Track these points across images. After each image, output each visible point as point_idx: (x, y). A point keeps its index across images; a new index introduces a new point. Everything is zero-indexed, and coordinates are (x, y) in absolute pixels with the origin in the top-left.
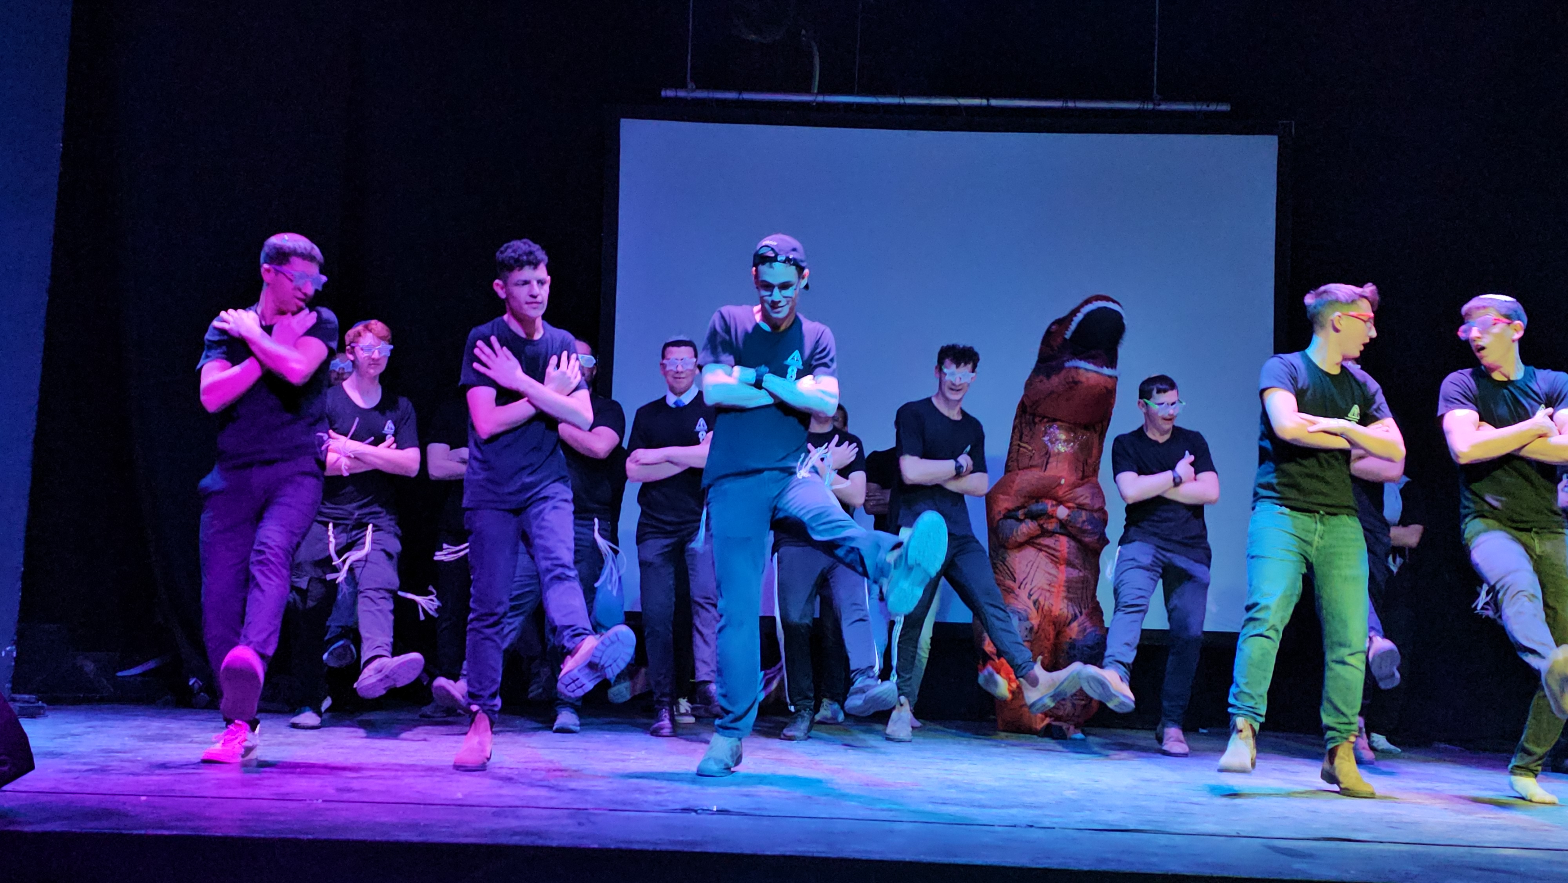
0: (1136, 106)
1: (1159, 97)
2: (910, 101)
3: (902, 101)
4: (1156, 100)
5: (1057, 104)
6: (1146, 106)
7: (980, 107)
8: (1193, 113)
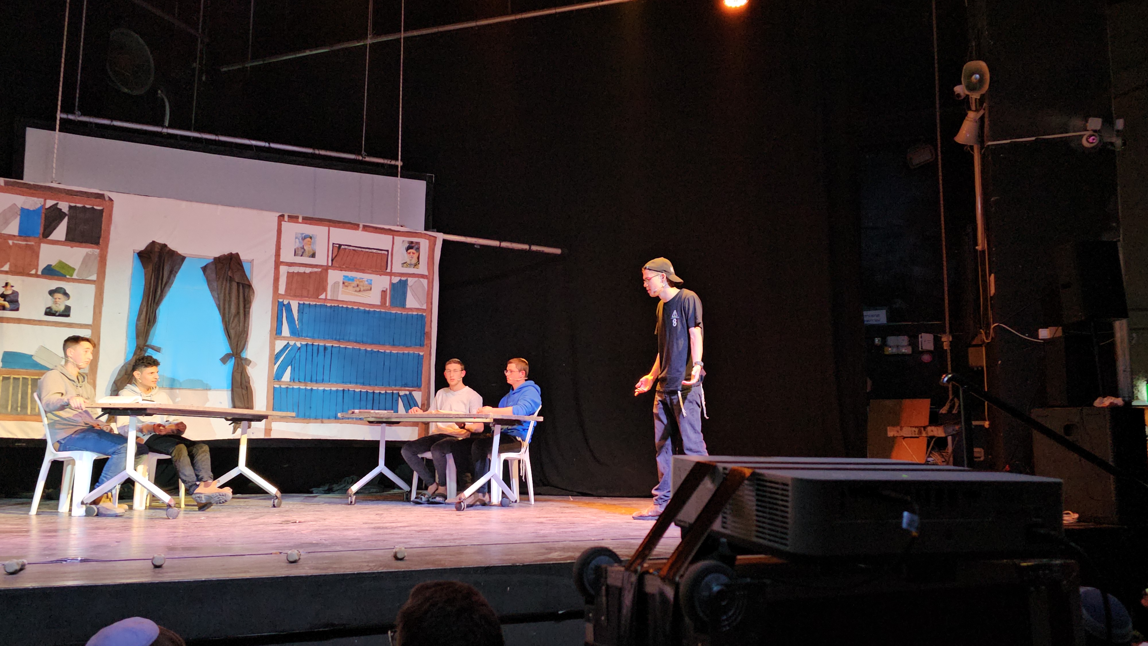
0: (353, 157)
1: (365, 154)
2: (222, 139)
3: (217, 138)
4: (363, 155)
5: (309, 151)
6: (358, 158)
7: (264, 147)
8: (383, 165)
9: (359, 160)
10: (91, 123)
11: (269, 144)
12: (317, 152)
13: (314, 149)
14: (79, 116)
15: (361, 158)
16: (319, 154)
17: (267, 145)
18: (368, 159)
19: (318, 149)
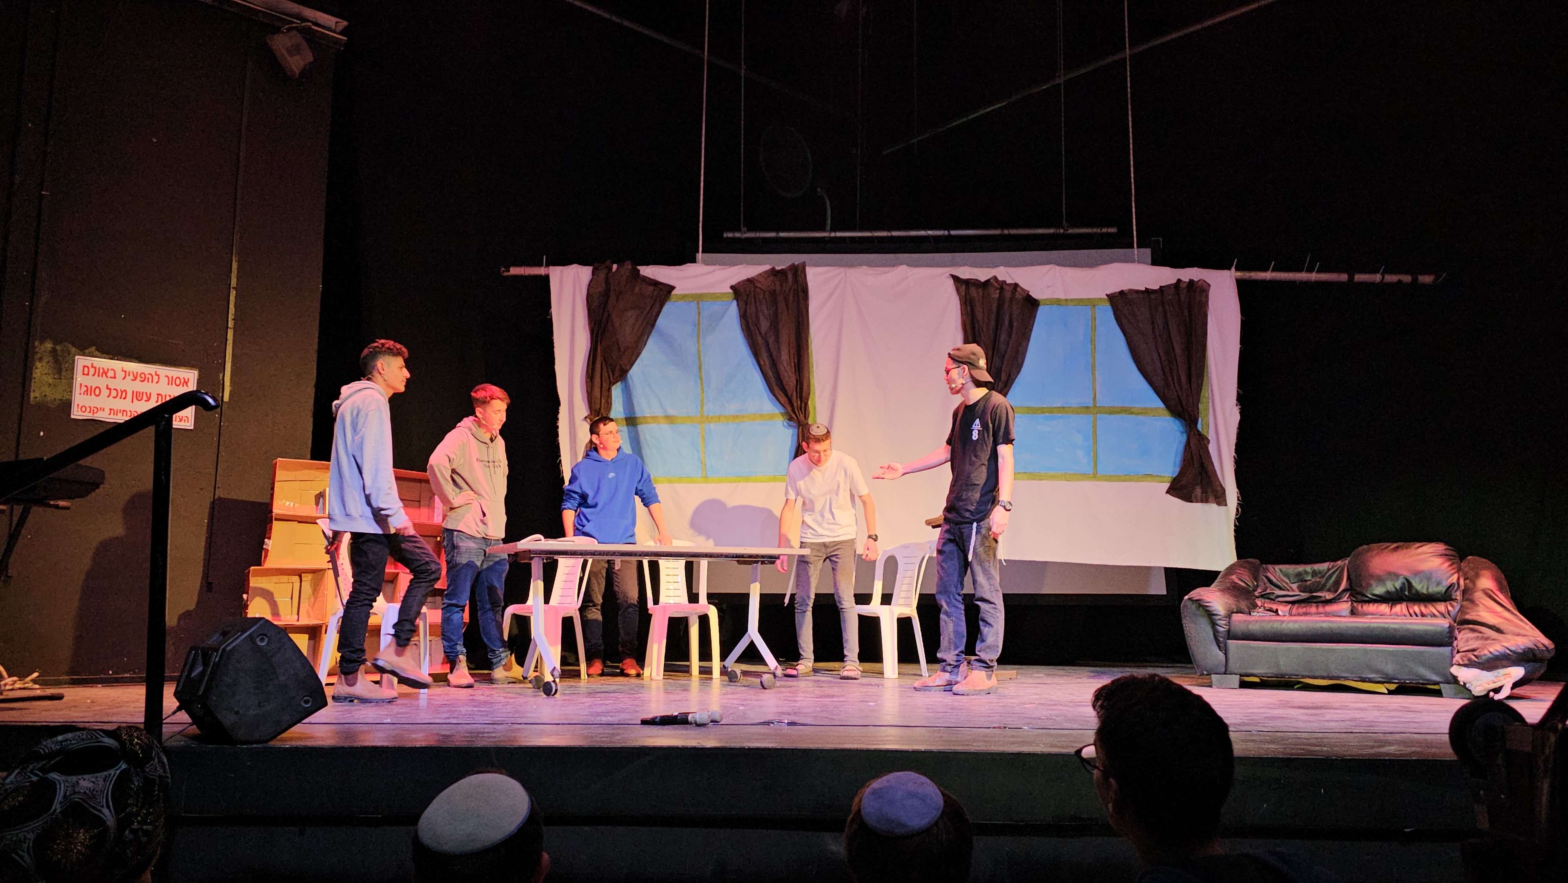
0: (1052, 231)
1: (1067, 225)
2: (895, 233)
3: (889, 234)
4: (1065, 227)
5: (997, 232)
6: (1058, 231)
7: (943, 236)
8: (1090, 235)
9: (1059, 234)
11: (949, 232)
12: (1006, 232)
14: (746, 233)
15: (1062, 231)
16: (1010, 235)
17: (946, 233)
18: (1070, 231)
19: (1007, 228)
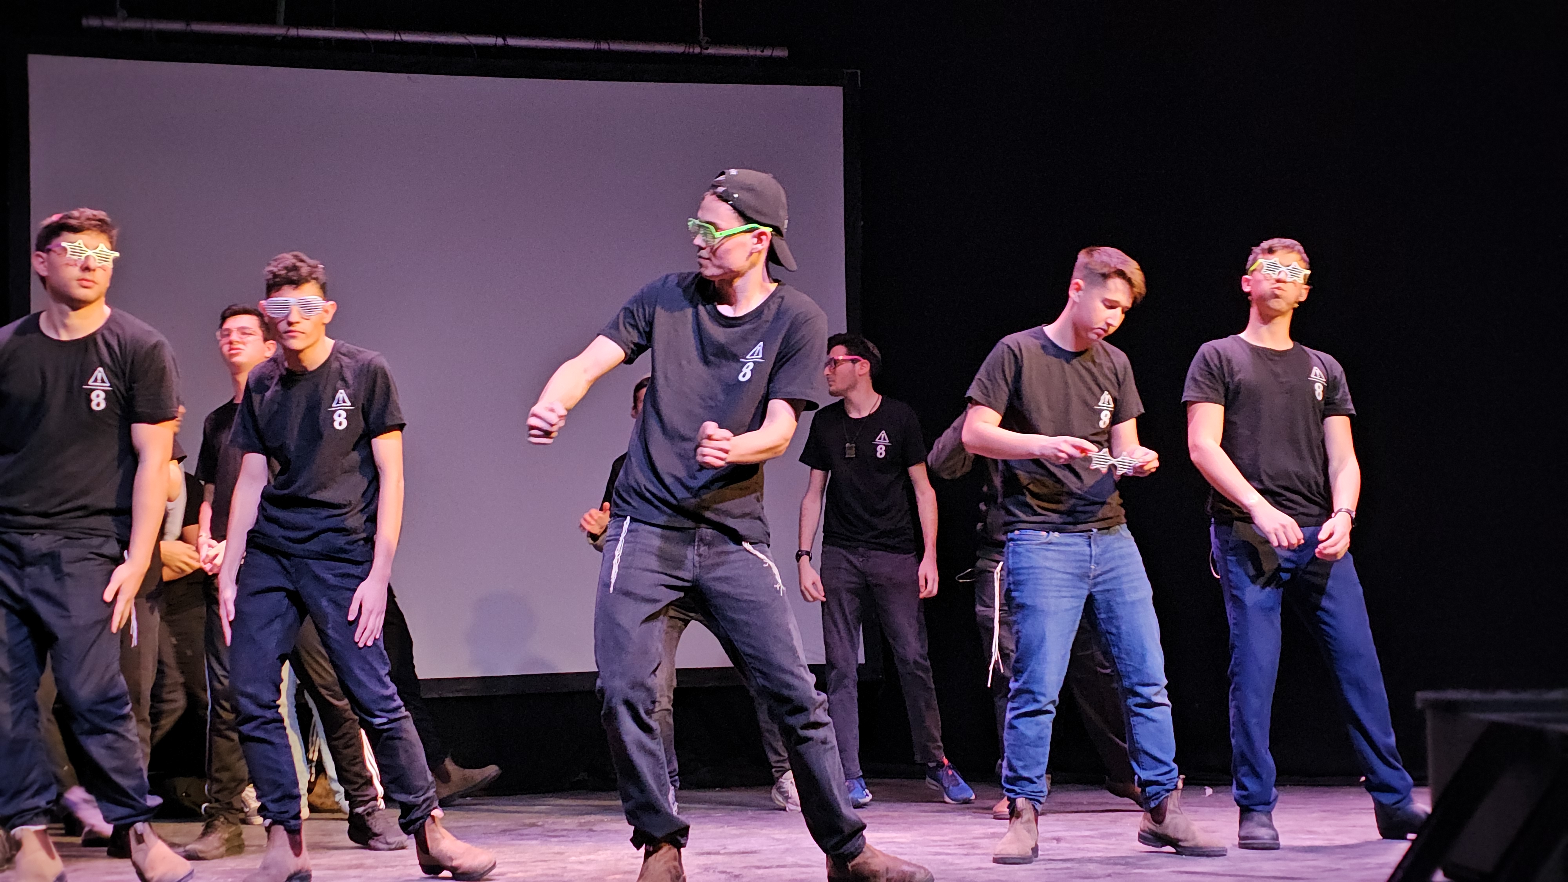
0: (679, 49)
1: (706, 39)
2: (407, 37)
3: (398, 38)
4: (703, 43)
5: (589, 45)
6: (691, 50)
7: (495, 46)
8: (746, 59)
9: (694, 55)
10: (150, 31)
11: (505, 40)
12: (604, 46)
13: (598, 41)
14: (125, 20)
15: (697, 50)
16: (610, 52)
17: (500, 41)
18: (711, 51)
19: (606, 40)
